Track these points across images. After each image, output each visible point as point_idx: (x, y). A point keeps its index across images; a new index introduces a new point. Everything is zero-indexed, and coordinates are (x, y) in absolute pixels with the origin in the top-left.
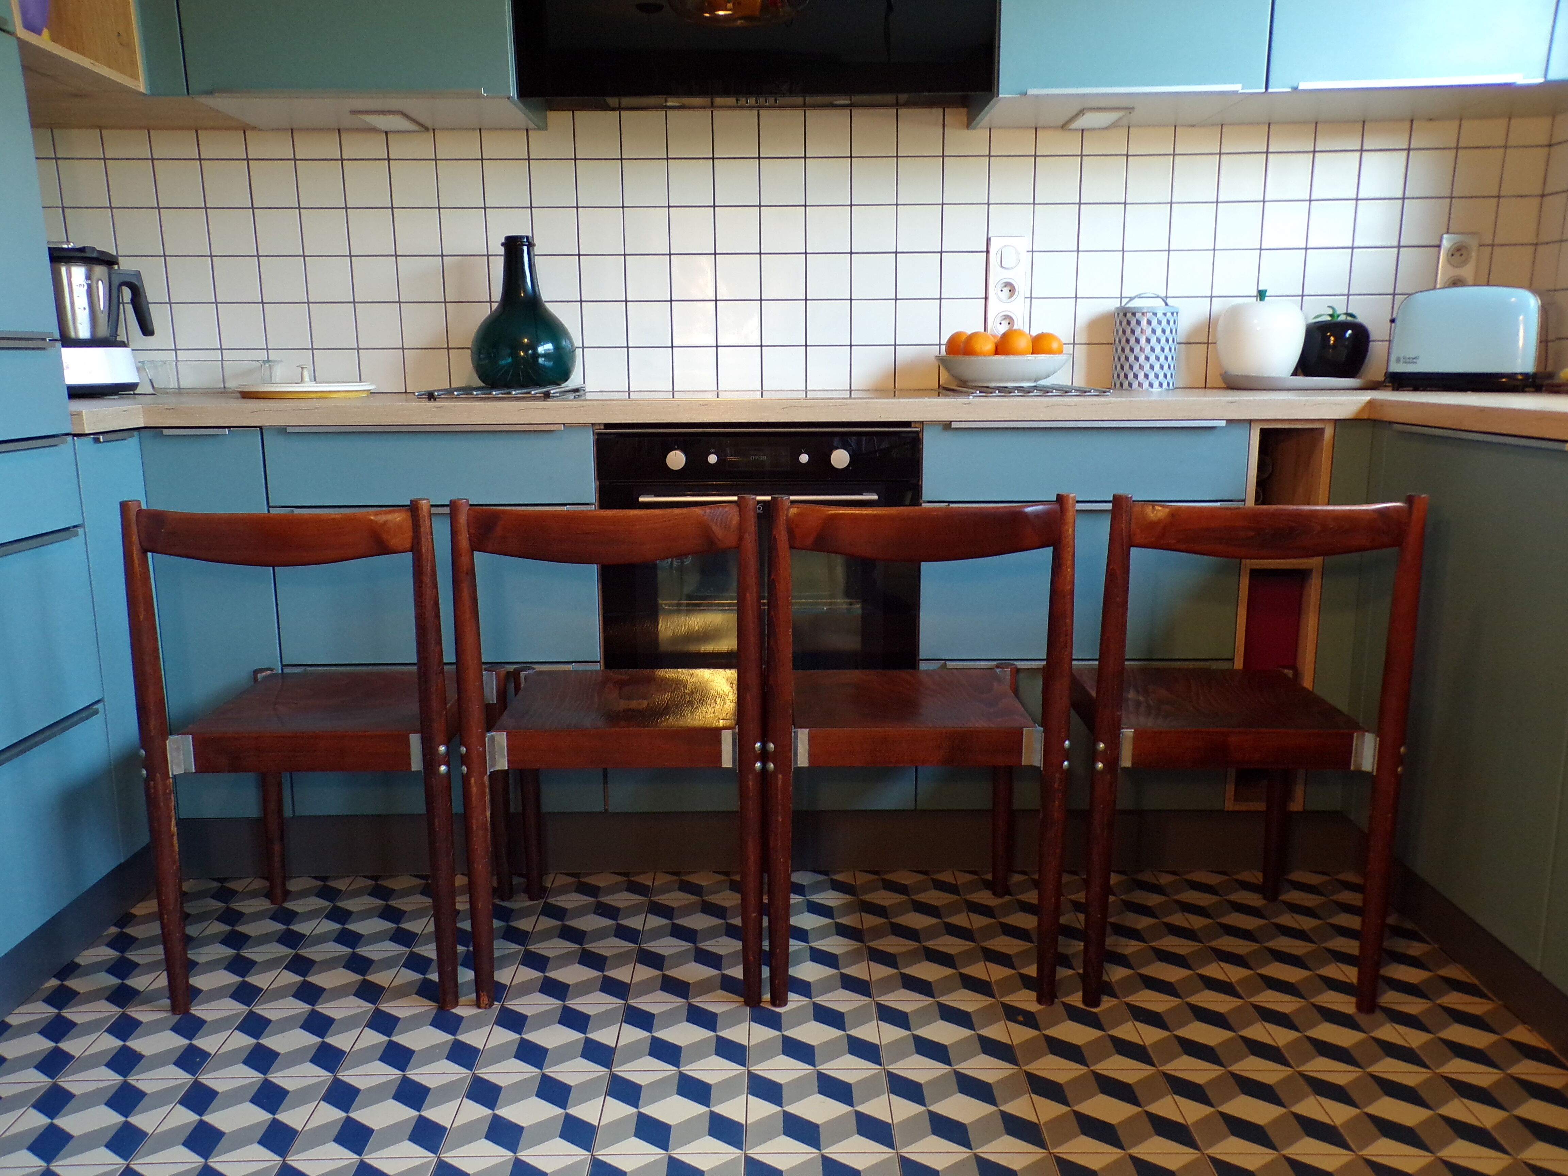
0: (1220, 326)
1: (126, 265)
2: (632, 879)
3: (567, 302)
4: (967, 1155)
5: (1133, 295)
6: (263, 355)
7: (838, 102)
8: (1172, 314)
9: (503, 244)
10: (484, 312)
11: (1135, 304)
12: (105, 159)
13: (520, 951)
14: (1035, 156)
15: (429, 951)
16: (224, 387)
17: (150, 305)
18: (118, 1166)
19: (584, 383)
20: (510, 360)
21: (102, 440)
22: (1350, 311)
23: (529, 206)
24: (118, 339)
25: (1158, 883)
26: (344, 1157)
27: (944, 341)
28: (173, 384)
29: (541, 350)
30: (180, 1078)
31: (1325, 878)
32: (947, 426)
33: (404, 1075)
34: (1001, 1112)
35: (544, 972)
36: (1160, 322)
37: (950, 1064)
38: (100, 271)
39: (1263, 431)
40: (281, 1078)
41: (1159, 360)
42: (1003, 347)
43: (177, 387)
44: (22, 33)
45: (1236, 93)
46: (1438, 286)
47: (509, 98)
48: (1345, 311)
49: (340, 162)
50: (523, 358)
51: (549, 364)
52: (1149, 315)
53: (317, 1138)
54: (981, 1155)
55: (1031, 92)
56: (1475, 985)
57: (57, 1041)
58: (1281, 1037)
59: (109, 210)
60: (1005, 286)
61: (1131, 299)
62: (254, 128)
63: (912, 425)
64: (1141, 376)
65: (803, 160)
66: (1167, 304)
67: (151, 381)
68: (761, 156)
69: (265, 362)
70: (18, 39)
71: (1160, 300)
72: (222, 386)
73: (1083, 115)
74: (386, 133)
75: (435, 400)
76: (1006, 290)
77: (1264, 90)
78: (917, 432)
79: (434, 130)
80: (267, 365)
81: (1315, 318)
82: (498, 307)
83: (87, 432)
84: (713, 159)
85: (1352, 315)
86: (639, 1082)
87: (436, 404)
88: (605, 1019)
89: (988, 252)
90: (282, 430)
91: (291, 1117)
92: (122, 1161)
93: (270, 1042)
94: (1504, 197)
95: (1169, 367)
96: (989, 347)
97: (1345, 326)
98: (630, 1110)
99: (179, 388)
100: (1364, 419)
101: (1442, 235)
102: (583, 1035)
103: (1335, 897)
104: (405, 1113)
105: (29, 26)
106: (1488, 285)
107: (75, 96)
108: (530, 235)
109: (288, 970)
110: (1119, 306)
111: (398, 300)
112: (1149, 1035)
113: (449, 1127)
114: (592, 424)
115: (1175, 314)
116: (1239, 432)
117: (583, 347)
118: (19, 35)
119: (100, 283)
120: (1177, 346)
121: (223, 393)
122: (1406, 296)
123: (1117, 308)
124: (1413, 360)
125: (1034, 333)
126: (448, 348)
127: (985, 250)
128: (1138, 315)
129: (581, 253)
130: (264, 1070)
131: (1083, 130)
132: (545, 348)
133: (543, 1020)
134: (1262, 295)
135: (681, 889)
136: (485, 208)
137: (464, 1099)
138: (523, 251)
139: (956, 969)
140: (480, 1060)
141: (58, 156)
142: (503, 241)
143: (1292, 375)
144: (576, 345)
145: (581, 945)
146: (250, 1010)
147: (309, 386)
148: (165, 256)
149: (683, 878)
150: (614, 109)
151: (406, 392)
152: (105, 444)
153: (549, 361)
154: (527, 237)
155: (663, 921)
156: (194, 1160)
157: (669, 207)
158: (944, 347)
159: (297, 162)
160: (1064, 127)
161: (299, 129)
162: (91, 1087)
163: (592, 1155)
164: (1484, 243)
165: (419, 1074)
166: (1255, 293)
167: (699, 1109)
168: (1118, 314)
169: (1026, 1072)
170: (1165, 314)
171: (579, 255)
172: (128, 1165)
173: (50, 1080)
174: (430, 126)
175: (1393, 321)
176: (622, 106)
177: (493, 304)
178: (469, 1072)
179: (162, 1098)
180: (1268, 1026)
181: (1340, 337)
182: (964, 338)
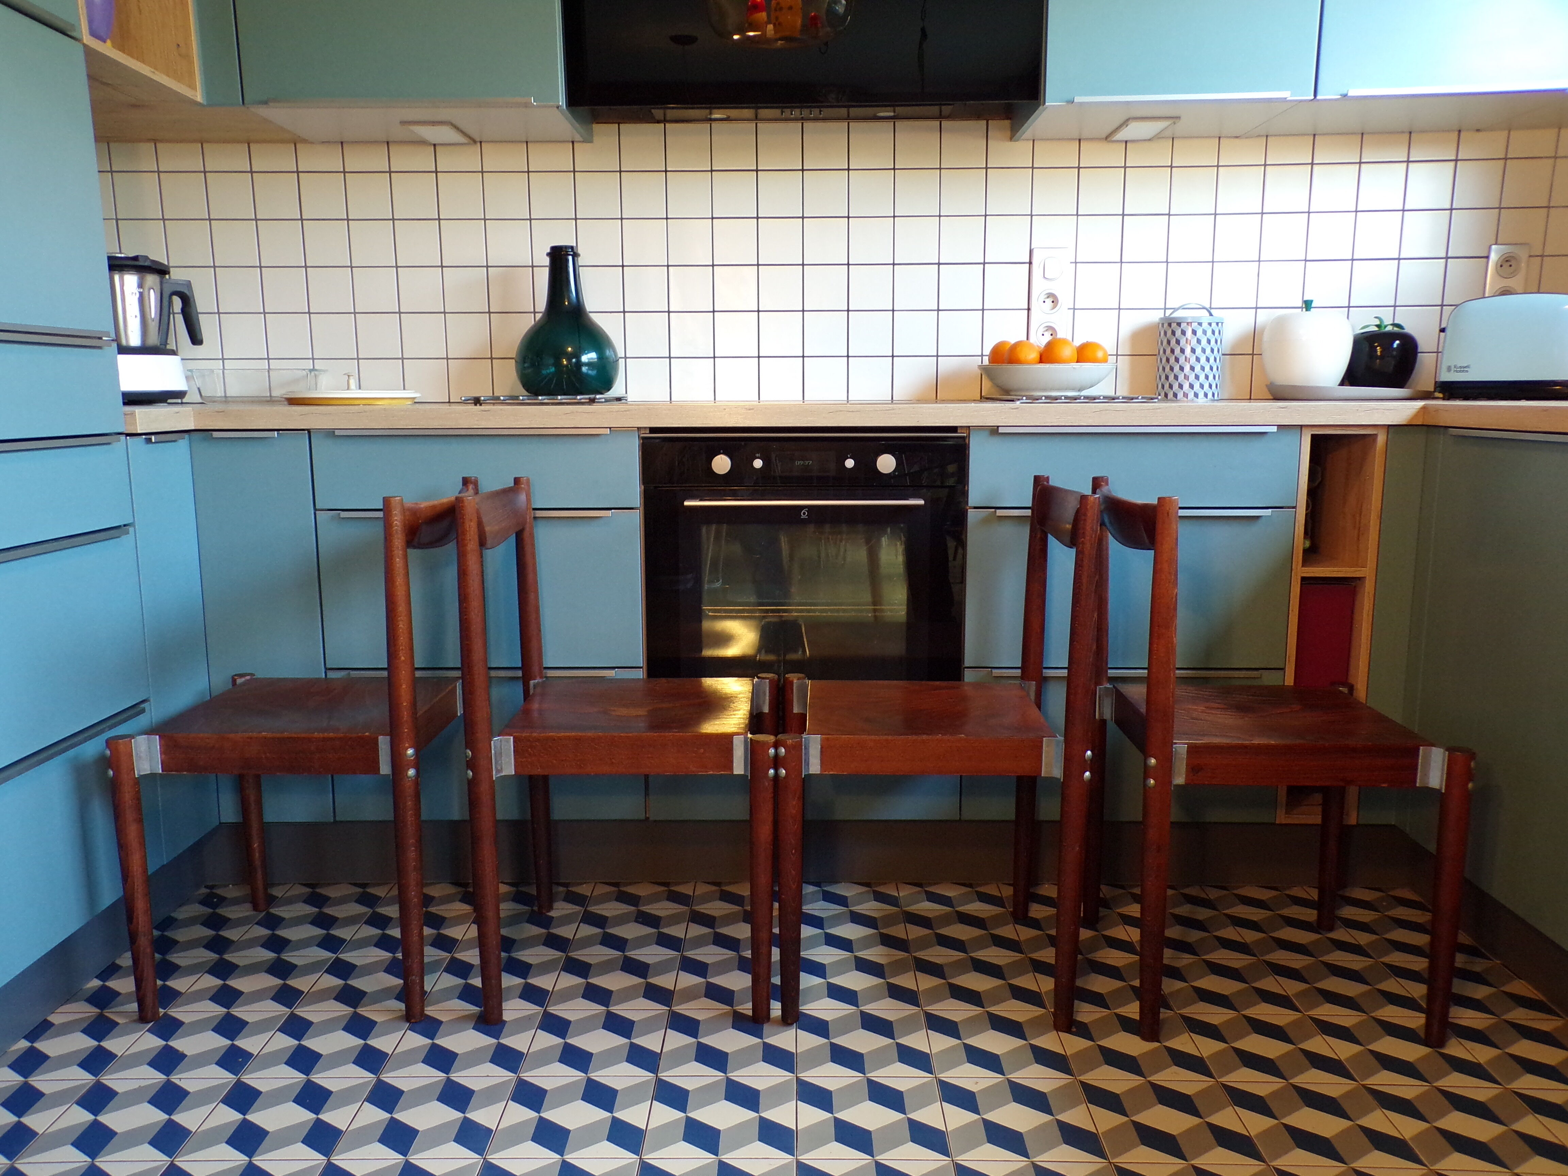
0: (1266, 337)
1: (176, 275)
2: (672, 888)
3: (611, 312)
4: (1025, 1163)
5: (1177, 306)
6: (309, 364)
7: (882, 114)
8: (1217, 324)
9: (548, 254)
10: (528, 323)
11: (1178, 314)
12: (159, 172)
13: (561, 958)
14: (1079, 168)
15: (472, 956)
16: (271, 396)
17: (200, 315)
18: (162, 1163)
19: (626, 393)
20: (553, 369)
21: (153, 441)
22: (1396, 322)
23: (574, 217)
24: (168, 347)
25: (1206, 897)
26: (390, 1158)
27: (987, 351)
28: (220, 393)
29: (585, 358)
30: (223, 1077)
31: (1378, 894)
32: (994, 431)
33: (448, 1078)
34: (1058, 1121)
35: (586, 979)
36: (1205, 332)
37: (1003, 1073)
38: (152, 279)
39: (1314, 437)
40: (323, 1078)
41: (1204, 371)
42: (1047, 356)
43: (223, 395)
44: (87, 39)
45: (1284, 100)
46: (1487, 295)
47: (558, 107)
48: (1391, 322)
49: (388, 174)
50: (566, 366)
51: (593, 373)
52: (1195, 325)
53: (361, 1137)
54: (1038, 1163)
55: (1078, 99)
56: (1542, 1001)
57: (99, 1040)
58: (1343, 1050)
59: (162, 222)
60: (1048, 297)
61: (1175, 310)
62: (305, 141)
63: (959, 431)
64: (1186, 386)
65: (847, 172)
66: (1211, 315)
67: (199, 389)
68: (805, 168)
69: (311, 371)
70: (85, 46)
71: (1205, 310)
72: (268, 395)
73: (1127, 126)
74: (435, 145)
75: (481, 405)
76: (1049, 301)
77: (1312, 97)
78: (963, 438)
79: (481, 142)
80: (313, 373)
81: (1362, 328)
82: (541, 318)
83: (139, 432)
84: (757, 171)
85: (1398, 326)
86: (686, 1088)
87: (483, 407)
88: (650, 1026)
89: (1030, 263)
90: (331, 434)
91: (334, 1117)
92: (166, 1158)
93: (312, 1043)
94: (1553, 207)
95: (1214, 377)
96: (1034, 355)
97: (1393, 336)
98: (678, 1115)
99: (226, 397)
100: (1419, 425)
101: (1490, 247)
102: (626, 1041)
103: (1389, 913)
104: (450, 1115)
105: (94, 34)
106: (1539, 292)
107: (134, 106)
108: (575, 245)
109: (329, 973)
110: (1163, 316)
111: (443, 311)
112: (1206, 1047)
113: (494, 1130)
114: (638, 428)
115: (1220, 324)
116: (1291, 438)
117: (626, 358)
118: (85, 41)
119: (152, 291)
120: (1222, 357)
121: (271, 401)
122: (1454, 307)
123: (1161, 319)
124: (1464, 369)
125: (1078, 343)
126: (492, 358)
127: (1028, 261)
128: (1183, 325)
129: (625, 264)
130: (307, 1071)
131: (1126, 142)
132: (589, 357)
133: (586, 1026)
134: (1308, 305)
135: (721, 899)
136: (530, 220)
137: (510, 1101)
138: (567, 261)
139: (1004, 979)
140: (524, 1064)
141: (114, 169)
142: (549, 251)
143: (1340, 385)
144: (619, 356)
145: (624, 952)
146: (292, 1012)
147: (354, 393)
148: (214, 267)
149: (724, 888)
150: (658, 122)
151: (449, 402)
152: (157, 445)
153: (592, 370)
154: (572, 247)
155: (705, 930)
156: (237, 1158)
157: (713, 218)
158: (987, 357)
159: (347, 174)
160: (1108, 138)
161: (348, 142)
162: (134, 1085)
163: (640, 1158)
164: (1532, 254)
165: (463, 1077)
166: (1300, 304)
167: (748, 1115)
168: (1163, 324)
169: (1081, 1082)
170: (1210, 324)
171: (623, 266)
172: (172, 1162)
173: (94, 1078)
174: (478, 140)
175: (1443, 330)
176: (668, 118)
177: (537, 314)
178: (514, 1075)
179: (205, 1097)
180: (1329, 1039)
181: (1387, 347)
182: (1008, 347)
